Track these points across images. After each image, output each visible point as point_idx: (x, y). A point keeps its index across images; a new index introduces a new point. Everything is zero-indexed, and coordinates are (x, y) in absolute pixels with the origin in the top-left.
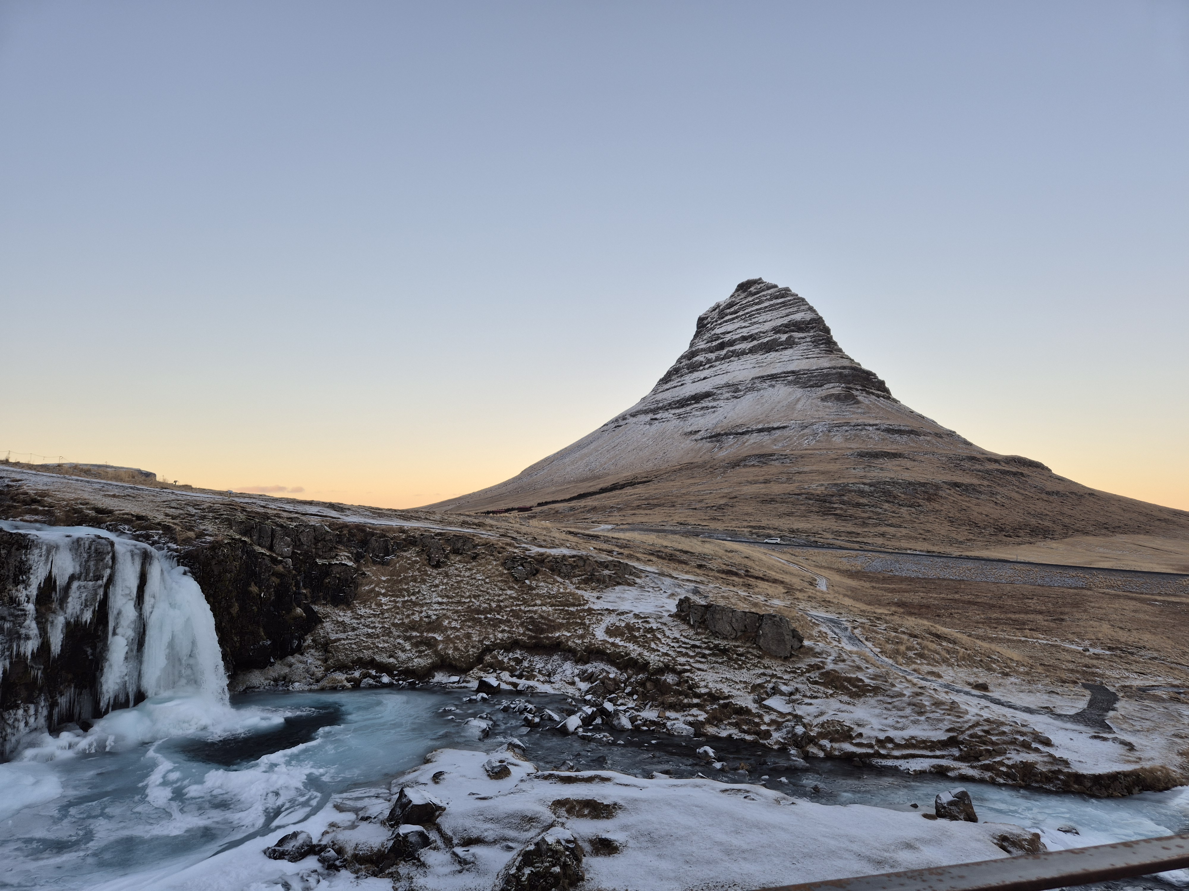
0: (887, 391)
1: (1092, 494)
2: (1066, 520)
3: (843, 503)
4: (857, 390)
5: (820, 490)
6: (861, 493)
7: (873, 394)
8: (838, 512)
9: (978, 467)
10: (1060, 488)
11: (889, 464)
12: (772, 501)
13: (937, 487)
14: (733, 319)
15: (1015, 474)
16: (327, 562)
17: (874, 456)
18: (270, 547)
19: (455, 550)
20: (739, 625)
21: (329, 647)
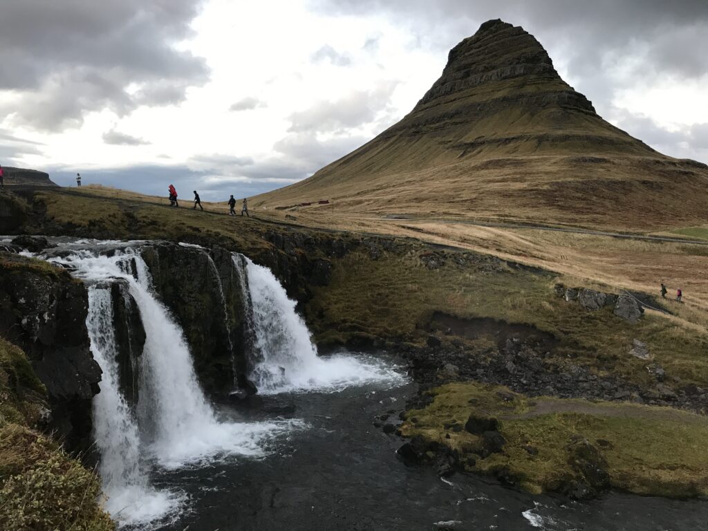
0: (593, 109)
3: (562, 196)
4: (571, 109)
5: (545, 187)
6: (577, 189)
7: (583, 112)
8: (559, 203)
9: (660, 168)
12: (510, 196)
13: (631, 184)
14: (477, 52)
15: (686, 173)
16: (313, 258)
17: (585, 161)
18: (283, 249)
19: (386, 249)
20: (601, 302)
21: (324, 313)
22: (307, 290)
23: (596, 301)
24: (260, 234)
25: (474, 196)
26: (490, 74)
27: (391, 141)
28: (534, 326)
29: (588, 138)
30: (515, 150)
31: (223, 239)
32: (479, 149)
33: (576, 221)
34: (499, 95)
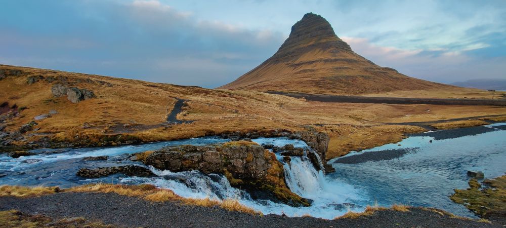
0: (350, 48)
1: (409, 78)
2: (397, 86)
3: (323, 82)
4: (340, 48)
5: (318, 79)
6: (331, 80)
7: (345, 49)
8: (321, 85)
9: (372, 70)
10: (398, 76)
11: (344, 71)
12: (302, 83)
13: (356, 77)
15: (384, 73)
17: (340, 68)
25: (287, 84)
26: (307, 35)
27: (267, 64)
29: (346, 60)
30: (315, 66)
32: (301, 66)
34: (310, 44)
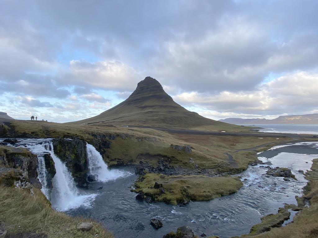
0: (173, 99)
2: (202, 123)
3: (166, 120)
4: (168, 99)
5: (163, 118)
6: (170, 119)
7: (170, 100)
8: (166, 122)
10: (200, 117)
11: (174, 113)
12: (154, 120)
13: (182, 117)
14: (145, 84)
16: (106, 140)
17: (171, 112)
18: (97, 138)
19: (127, 137)
20: (182, 149)
21: (109, 157)
22: (104, 150)
23: (181, 148)
24: (89, 134)
25: (145, 120)
26: (148, 90)
27: (123, 105)
28: (166, 156)
30: (155, 109)
31: (78, 136)
32: (146, 108)
33: (170, 126)
34: (150, 95)
